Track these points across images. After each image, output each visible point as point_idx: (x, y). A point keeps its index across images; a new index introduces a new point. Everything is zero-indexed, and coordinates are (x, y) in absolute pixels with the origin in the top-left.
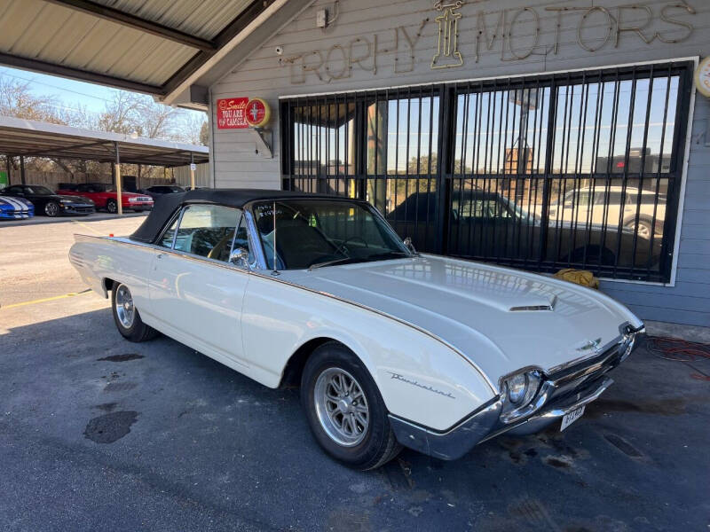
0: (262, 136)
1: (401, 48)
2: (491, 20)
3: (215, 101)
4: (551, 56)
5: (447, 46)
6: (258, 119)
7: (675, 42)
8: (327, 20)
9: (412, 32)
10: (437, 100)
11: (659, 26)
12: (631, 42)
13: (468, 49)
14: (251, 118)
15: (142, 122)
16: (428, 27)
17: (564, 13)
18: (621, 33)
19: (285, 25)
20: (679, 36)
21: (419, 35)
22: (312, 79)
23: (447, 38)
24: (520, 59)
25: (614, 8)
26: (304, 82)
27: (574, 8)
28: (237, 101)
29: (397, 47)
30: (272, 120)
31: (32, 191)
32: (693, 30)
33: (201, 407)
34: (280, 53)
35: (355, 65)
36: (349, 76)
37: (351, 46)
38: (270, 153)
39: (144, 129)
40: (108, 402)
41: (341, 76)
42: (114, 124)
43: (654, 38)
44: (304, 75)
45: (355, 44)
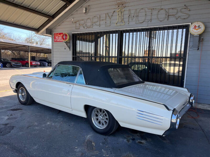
0: (67, 44)
1: (107, 19)
2: (133, 12)
3: (54, 34)
4: (149, 22)
5: (120, 19)
6: (65, 39)
7: (184, 19)
8: (86, 10)
9: (110, 15)
10: (117, 34)
11: (180, 14)
12: (172, 19)
13: (126, 20)
14: (63, 39)
15: (38, 40)
16: (114, 13)
17: (153, 10)
18: (169, 16)
19: (74, 12)
20: (186, 17)
21: (112, 16)
22: (82, 28)
23: (120, 17)
24: (141, 23)
25: (167, 9)
26: (79, 29)
27: (156, 9)
28: (60, 34)
29: (106, 19)
30: (69, 39)
31: (3, 60)
32: (189, 15)
33: (35, 125)
34: (72, 20)
35: (94, 24)
36: (92, 27)
37: (93, 19)
38: (69, 49)
39: (38, 43)
40: (6, 123)
41: (90, 27)
42: (29, 41)
43: (178, 18)
44: (79, 27)
45: (94, 18)
